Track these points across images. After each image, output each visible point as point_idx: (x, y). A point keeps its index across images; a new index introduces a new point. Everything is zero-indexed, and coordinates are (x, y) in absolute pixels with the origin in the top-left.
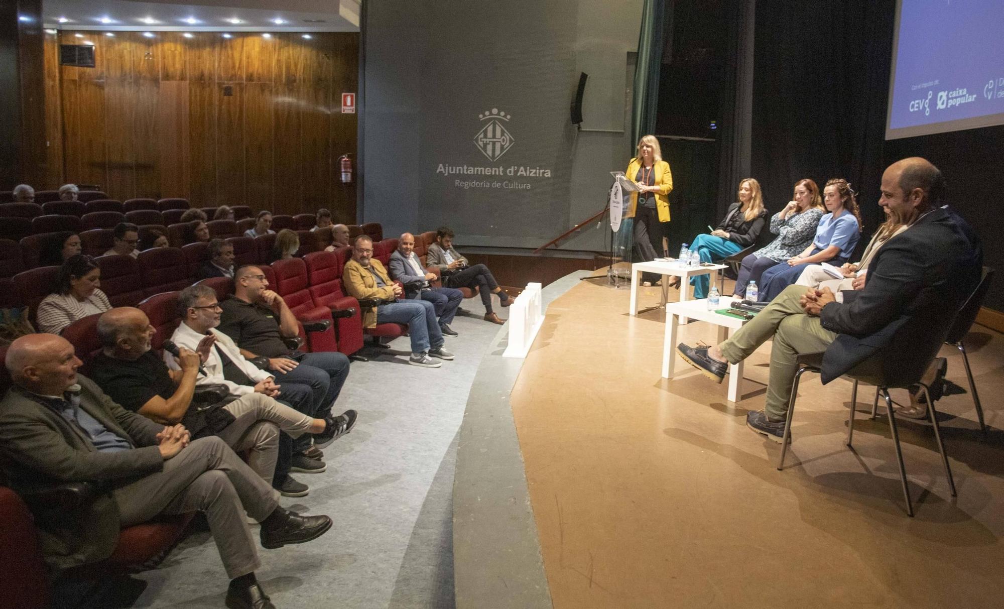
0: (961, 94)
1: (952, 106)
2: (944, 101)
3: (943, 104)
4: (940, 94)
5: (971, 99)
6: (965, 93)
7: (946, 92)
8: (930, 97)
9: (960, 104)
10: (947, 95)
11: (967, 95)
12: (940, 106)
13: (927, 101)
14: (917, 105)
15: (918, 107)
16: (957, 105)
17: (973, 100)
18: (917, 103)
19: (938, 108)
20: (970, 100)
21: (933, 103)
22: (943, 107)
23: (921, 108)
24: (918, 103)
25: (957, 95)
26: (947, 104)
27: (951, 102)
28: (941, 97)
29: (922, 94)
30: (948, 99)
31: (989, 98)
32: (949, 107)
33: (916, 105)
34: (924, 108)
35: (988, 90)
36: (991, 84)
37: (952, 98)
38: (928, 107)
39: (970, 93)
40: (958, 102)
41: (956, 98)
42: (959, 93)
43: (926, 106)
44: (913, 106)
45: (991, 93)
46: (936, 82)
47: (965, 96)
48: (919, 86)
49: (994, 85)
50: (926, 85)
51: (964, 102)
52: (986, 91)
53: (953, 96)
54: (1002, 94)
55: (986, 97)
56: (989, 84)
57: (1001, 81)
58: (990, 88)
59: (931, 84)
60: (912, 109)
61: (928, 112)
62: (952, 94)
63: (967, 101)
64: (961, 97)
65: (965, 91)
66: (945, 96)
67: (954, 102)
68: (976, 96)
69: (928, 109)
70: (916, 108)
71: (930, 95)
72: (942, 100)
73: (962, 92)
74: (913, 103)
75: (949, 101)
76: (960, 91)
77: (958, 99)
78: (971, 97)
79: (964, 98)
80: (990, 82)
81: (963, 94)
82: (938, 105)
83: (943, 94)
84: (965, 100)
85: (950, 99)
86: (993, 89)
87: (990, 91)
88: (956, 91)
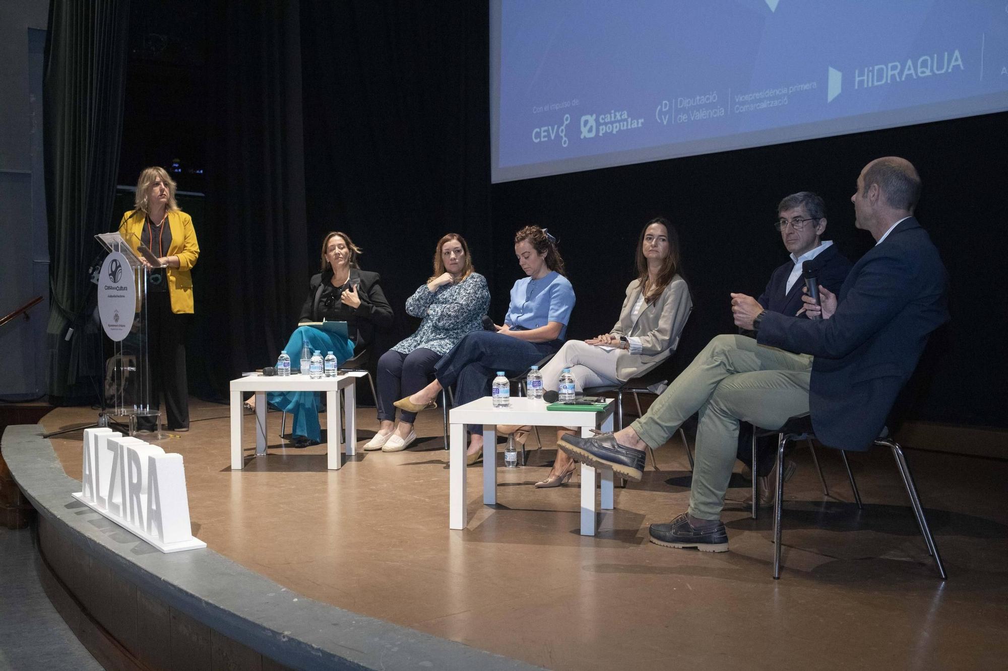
0: (618, 117)
1: (606, 134)
2: (591, 127)
3: (590, 131)
4: (583, 118)
5: (637, 124)
6: (625, 116)
7: (594, 116)
8: (566, 123)
9: (620, 131)
10: (597, 120)
11: (629, 120)
12: (585, 133)
13: (563, 127)
14: (546, 134)
15: (549, 136)
16: (614, 132)
17: (640, 125)
18: (544, 131)
19: (582, 137)
20: (635, 125)
21: (573, 130)
22: (592, 135)
23: (553, 137)
24: (547, 131)
25: (613, 119)
26: (598, 131)
27: (603, 130)
28: (586, 122)
29: (554, 119)
30: (598, 124)
31: (665, 122)
32: (601, 134)
33: (542, 134)
34: (558, 136)
35: (662, 113)
36: (665, 105)
37: (606, 124)
38: (565, 136)
39: (633, 116)
40: (616, 128)
41: (612, 123)
42: (616, 116)
43: (563, 135)
44: (538, 135)
45: (667, 117)
46: (576, 102)
47: (626, 120)
48: (546, 108)
49: (671, 106)
50: (557, 107)
51: (625, 128)
52: (659, 114)
53: (606, 120)
54: (684, 117)
55: (659, 121)
56: (662, 106)
57: (681, 101)
58: (664, 110)
59: (567, 105)
60: (536, 138)
61: (565, 142)
62: (604, 117)
63: (629, 127)
64: (619, 121)
65: (626, 112)
66: (591, 119)
67: (609, 128)
68: (643, 120)
69: (564, 139)
70: (545, 137)
71: (567, 119)
72: (589, 126)
73: (621, 116)
74: (538, 130)
75: (601, 128)
76: (617, 114)
77: (615, 125)
78: (636, 121)
79: (625, 123)
80: (664, 102)
81: (623, 117)
82: (581, 132)
83: (588, 117)
84: (628, 125)
85: (603, 124)
86: (669, 112)
87: (665, 113)
88: (610, 113)
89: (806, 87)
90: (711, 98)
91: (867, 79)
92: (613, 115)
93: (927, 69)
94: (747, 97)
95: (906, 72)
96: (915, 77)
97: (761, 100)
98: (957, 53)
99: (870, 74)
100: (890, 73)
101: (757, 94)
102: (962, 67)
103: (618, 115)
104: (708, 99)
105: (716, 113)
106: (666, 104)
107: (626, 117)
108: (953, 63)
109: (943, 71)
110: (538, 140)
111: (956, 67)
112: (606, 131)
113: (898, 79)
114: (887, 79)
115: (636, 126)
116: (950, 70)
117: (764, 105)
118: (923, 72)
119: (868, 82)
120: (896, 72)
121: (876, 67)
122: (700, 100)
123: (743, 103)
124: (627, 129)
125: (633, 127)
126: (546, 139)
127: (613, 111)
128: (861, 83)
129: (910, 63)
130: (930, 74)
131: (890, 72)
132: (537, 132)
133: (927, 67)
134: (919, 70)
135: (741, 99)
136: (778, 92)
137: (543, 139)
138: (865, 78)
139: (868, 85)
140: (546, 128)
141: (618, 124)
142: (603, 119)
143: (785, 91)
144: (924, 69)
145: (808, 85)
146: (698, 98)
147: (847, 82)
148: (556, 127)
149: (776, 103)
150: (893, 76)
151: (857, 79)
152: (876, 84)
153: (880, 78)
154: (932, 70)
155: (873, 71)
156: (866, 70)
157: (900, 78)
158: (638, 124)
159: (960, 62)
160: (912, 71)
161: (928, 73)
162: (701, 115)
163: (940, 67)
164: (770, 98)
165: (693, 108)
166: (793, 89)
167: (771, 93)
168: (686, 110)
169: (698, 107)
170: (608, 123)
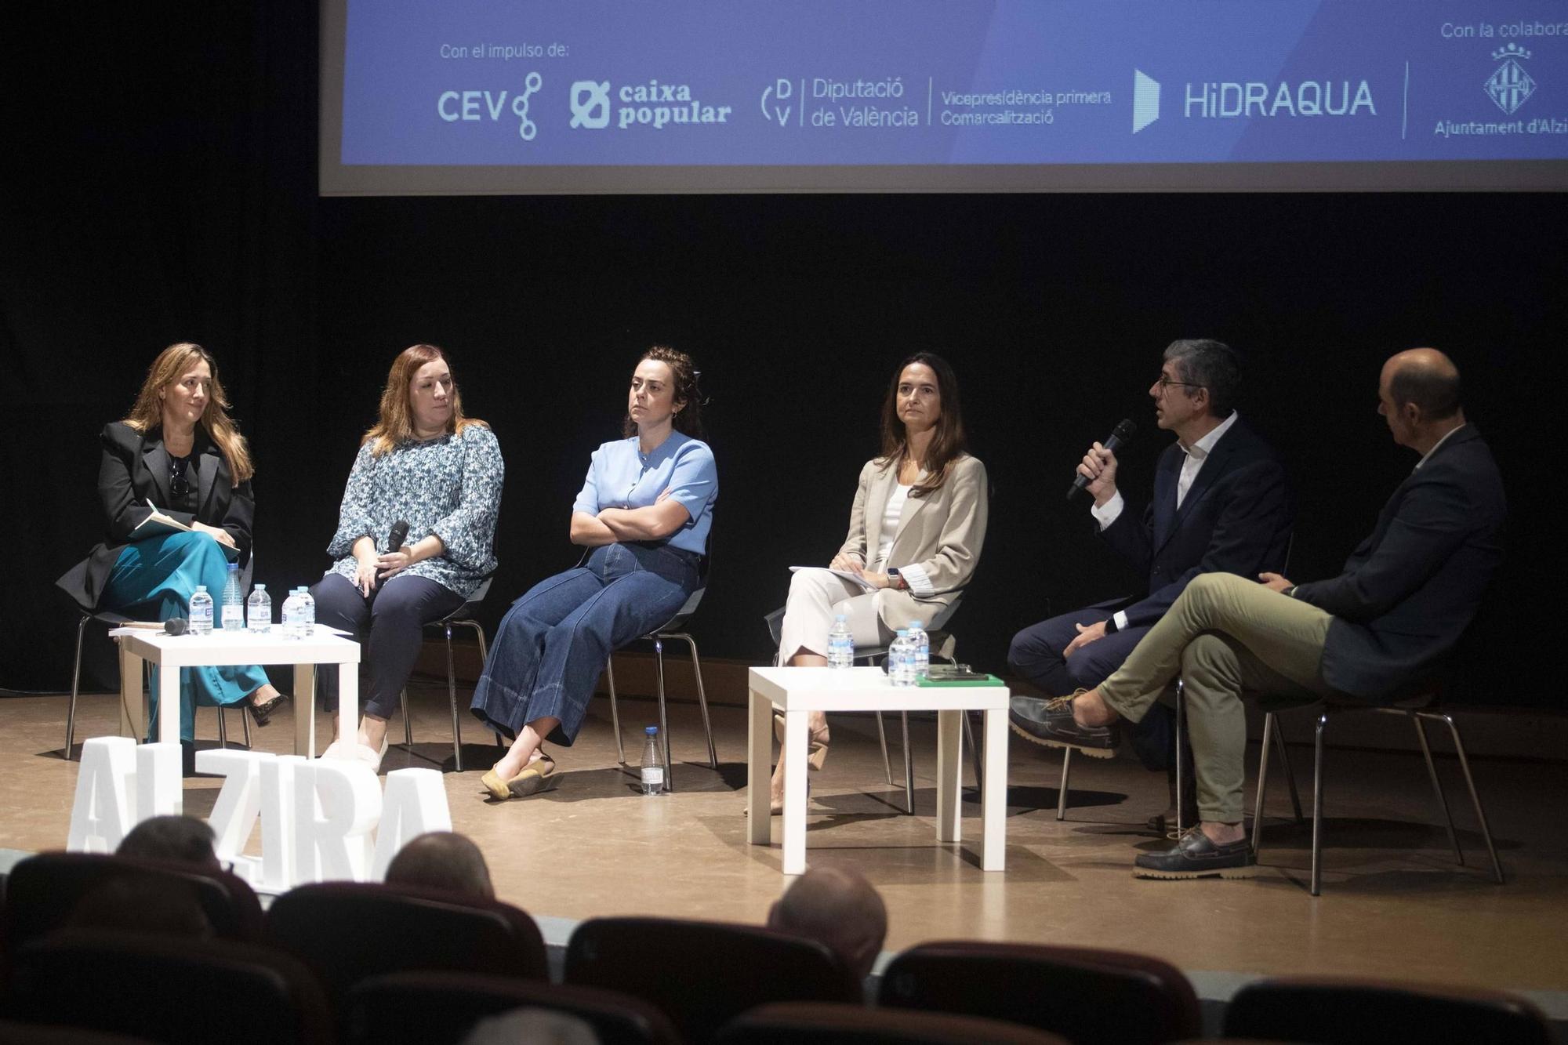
2: (599, 107)
3: (596, 113)
4: (577, 87)
6: (685, 94)
8: (530, 90)
10: (613, 95)
11: (696, 105)
12: (581, 116)
13: (524, 98)
14: (476, 105)
15: (484, 111)
18: (472, 100)
19: (574, 124)
21: (551, 108)
22: (603, 122)
23: (495, 115)
26: (615, 116)
28: (584, 97)
29: (499, 78)
30: (616, 104)
31: (781, 121)
32: (623, 124)
34: (510, 116)
35: (772, 101)
36: (782, 88)
37: (636, 106)
38: (529, 116)
39: (705, 96)
42: (660, 93)
43: (523, 113)
44: (454, 106)
45: (788, 110)
46: (557, 50)
48: (477, 52)
49: (796, 92)
50: (507, 52)
52: (766, 105)
54: (827, 118)
55: (768, 117)
56: (775, 86)
57: (821, 85)
58: (779, 96)
59: (534, 51)
60: (448, 111)
61: (528, 130)
62: (630, 90)
63: (695, 119)
64: (670, 105)
65: (687, 89)
66: (600, 93)
67: (644, 114)
68: (729, 110)
69: (526, 123)
70: (471, 112)
71: (533, 83)
72: (591, 104)
73: (675, 94)
74: (455, 95)
75: (623, 111)
76: (665, 88)
77: (658, 111)
78: (712, 110)
79: (685, 110)
80: (781, 81)
81: (679, 97)
82: (572, 115)
83: (590, 85)
84: (690, 115)
85: (627, 105)
86: (794, 101)
87: (783, 104)
88: (648, 87)
89: (1091, 98)
90: (890, 90)
91: (1207, 103)
92: (654, 90)
93: (1315, 103)
94: (968, 100)
95: (1278, 103)
96: (1293, 112)
97: (999, 109)
98: (1364, 86)
99: (1214, 94)
100: (1250, 99)
101: (990, 97)
102: (1373, 111)
103: (668, 92)
104: (882, 89)
105: (898, 119)
106: (784, 88)
107: (687, 98)
108: (1358, 102)
109: (1342, 112)
110: (455, 116)
111: (1363, 109)
112: (636, 121)
113: (1264, 113)
114: (1244, 108)
115: (712, 119)
116: (1353, 112)
117: (1002, 120)
118: (1307, 108)
119: (1209, 108)
120: (1260, 99)
121: (1225, 86)
122: (863, 89)
123: (961, 109)
124: (690, 124)
125: (704, 119)
126: (477, 117)
127: (654, 82)
128: (1196, 108)
129: (1284, 87)
130: (1320, 113)
131: (1250, 97)
132: (451, 100)
133: (1314, 100)
134: (1301, 104)
135: (955, 100)
136: (1033, 99)
137: (466, 117)
138: (1204, 100)
140: (477, 94)
141: (667, 111)
142: (627, 94)
143: (1047, 99)
144: (1310, 104)
145: (1094, 96)
146: (861, 84)
147: (1170, 101)
148: (503, 95)
149: (1026, 119)
150: (1254, 105)
151: (1189, 100)
153: (1231, 106)
154: (1322, 107)
155: (1219, 91)
157: (1268, 110)
158: (717, 115)
159: (1369, 102)
160: (1288, 103)
161: (1316, 110)
162: (862, 119)
163: (1337, 104)
164: (1017, 109)
165: (846, 103)
166: (1064, 98)
167: (1017, 98)
168: (827, 104)
169: (861, 103)
170: (643, 104)
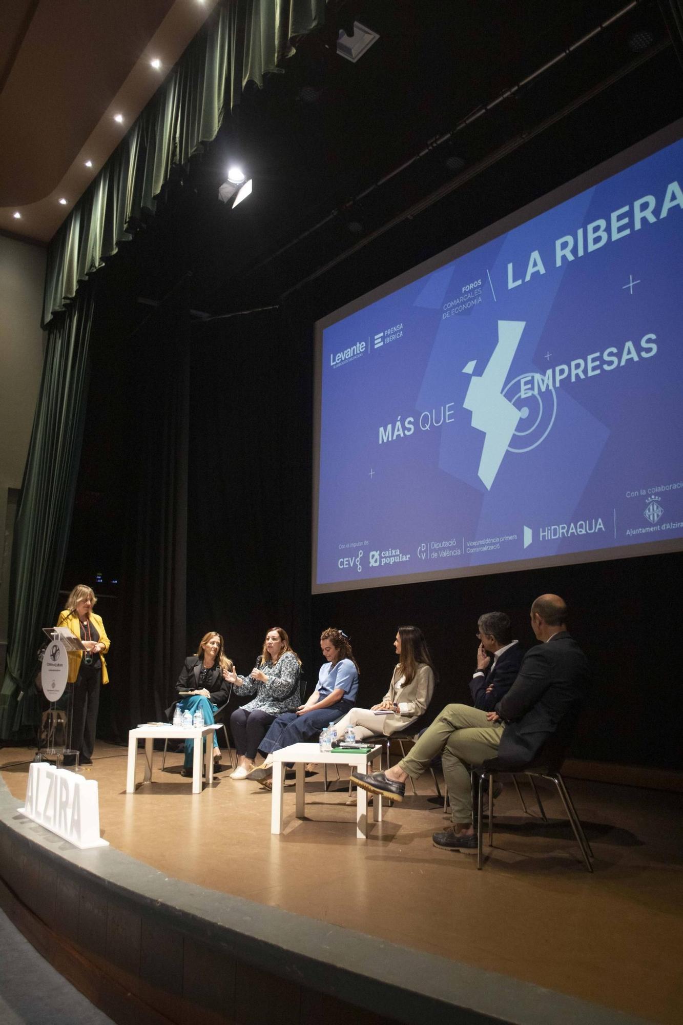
0: (394, 554)
1: (386, 564)
2: (377, 559)
3: (376, 561)
4: (371, 554)
6: (398, 553)
7: (378, 552)
8: (360, 556)
9: (395, 562)
10: (380, 555)
11: (401, 555)
12: (372, 563)
13: (358, 559)
14: (347, 562)
15: (349, 564)
16: (391, 563)
17: (407, 559)
19: (371, 566)
20: (404, 559)
21: (365, 561)
22: (377, 564)
25: (390, 553)
26: (381, 562)
27: (384, 562)
28: (373, 556)
29: (352, 553)
30: (381, 557)
31: (423, 558)
32: (383, 564)
37: (386, 557)
39: (403, 553)
40: (392, 560)
41: (390, 557)
42: (392, 552)
43: (358, 564)
44: (342, 563)
46: (366, 543)
47: (398, 555)
48: (348, 546)
49: (427, 548)
50: (354, 545)
51: (398, 560)
53: (386, 555)
54: (435, 555)
57: (433, 545)
59: (360, 544)
60: (341, 566)
61: (359, 569)
62: (384, 553)
64: (394, 556)
65: (398, 550)
66: (376, 554)
67: (388, 561)
68: (409, 556)
69: (359, 566)
70: (346, 565)
71: (361, 554)
72: (375, 559)
75: (383, 560)
78: (404, 556)
79: (398, 557)
80: (423, 545)
82: (370, 563)
83: (374, 553)
84: (399, 559)
85: (383, 558)
86: (426, 551)
87: (423, 552)
88: (389, 551)
89: (511, 538)
90: (451, 543)
91: (547, 534)
94: (474, 544)
95: (570, 531)
96: (576, 533)
97: (483, 545)
98: (600, 520)
99: (549, 531)
101: (479, 542)
102: (604, 529)
103: (394, 552)
104: (449, 544)
105: (455, 553)
108: (598, 527)
109: (593, 531)
111: (600, 529)
112: (386, 563)
113: (566, 535)
114: (560, 535)
116: (597, 530)
117: (485, 549)
119: (548, 536)
120: (565, 531)
121: (553, 527)
122: (444, 544)
123: (472, 547)
124: (400, 561)
126: (347, 566)
128: (544, 536)
129: (572, 525)
132: (341, 561)
133: (583, 528)
134: (579, 530)
135: (470, 545)
136: (493, 541)
137: (345, 566)
138: (546, 533)
139: (548, 538)
140: (347, 559)
141: (393, 558)
143: (497, 540)
144: (582, 530)
145: (511, 537)
146: (444, 542)
147: (535, 535)
148: (353, 559)
149: (492, 547)
150: (563, 533)
151: (541, 534)
152: (553, 537)
153: (555, 534)
154: (587, 530)
155: (550, 530)
156: (546, 528)
157: (568, 534)
159: (602, 526)
160: (574, 530)
161: (584, 532)
162: (446, 554)
164: (488, 545)
165: (440, 549)
166: (502, 539)
167: (489, 541)
168: (436, 551)
169: (444, 549)
170: (387, 557)
